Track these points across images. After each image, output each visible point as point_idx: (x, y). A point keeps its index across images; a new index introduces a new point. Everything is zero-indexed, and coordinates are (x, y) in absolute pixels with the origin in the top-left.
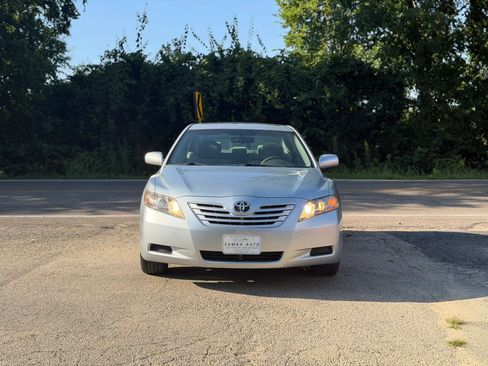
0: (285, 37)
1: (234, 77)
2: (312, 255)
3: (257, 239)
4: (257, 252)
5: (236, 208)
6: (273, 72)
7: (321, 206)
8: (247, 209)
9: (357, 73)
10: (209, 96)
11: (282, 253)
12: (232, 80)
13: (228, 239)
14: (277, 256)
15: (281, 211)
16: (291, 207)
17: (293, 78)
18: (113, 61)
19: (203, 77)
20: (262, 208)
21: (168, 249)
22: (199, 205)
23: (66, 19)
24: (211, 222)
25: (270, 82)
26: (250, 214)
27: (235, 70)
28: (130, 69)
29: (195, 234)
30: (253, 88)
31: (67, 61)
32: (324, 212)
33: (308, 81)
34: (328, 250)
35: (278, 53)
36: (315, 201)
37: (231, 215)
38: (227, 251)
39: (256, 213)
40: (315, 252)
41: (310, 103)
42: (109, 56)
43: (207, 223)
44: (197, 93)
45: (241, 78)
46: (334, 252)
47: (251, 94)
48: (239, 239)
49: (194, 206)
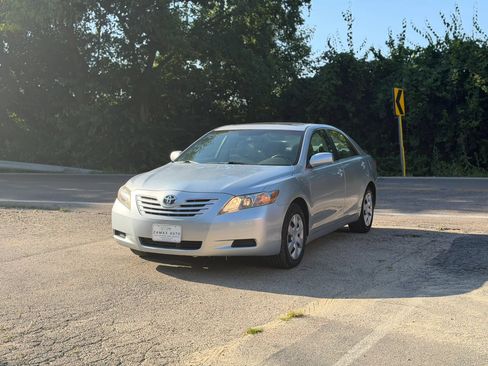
1: (448, 70)
2: (234, 246)
3: (178, 229)
4: (178, 240)
5: (165, 201)
7: (247, 202)
8: (172, 202)
11: (201, 242)
12: (445, 73)
13: (156, 228)
14: (197, 245)
15: (203, 205)
16: (214, 202)
20: (188, 201)
21: (124, 235)
24: (147, 212)
26: (175, 206)
27: (450, 63)
30: (469, 80)
34: (252, 242)
36: (243, 196)
37: (161, 207)
38: (156, 238)
39: (182, 206)
40: (237, 243)
43: (144, 213)
45: (455, 71)
46: (258, 245)
47: (467, 86)
48: (164, 228)
49: (139, 198)
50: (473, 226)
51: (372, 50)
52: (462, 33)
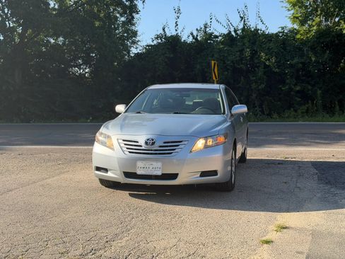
0: (289, 17)
1: (243, 50)
2: (201, 176)
3: (159, 165)
4: (159, 173)
5: (146, 143)
6: (272, 45)
7: (210, 142)
8: (153, 144)
9: (337, 42)
10: (224, 63)
11: (177, 174)
12: (242, 51)
13: (140, 164)
14: (174, 176)
15: (178, 146)
16: (186, 143)
17: (288, 48)
18: (160, 41)
19: (220, 50)
20: (165, 143)
21: (106, 170)
22: (124, 140)
23: (131, 15)
24: (130, 152)
25: (269, 52)
26: (156, 147)
27: (244, 44)
28: (169, 47)
29: (120, 160)
30: (257, 56)
31: (139, 43)
32: (211, 146)
33: (300, 49)
34: (214, 173)
35: (280, 30)
36: (206, 138)
37: (143, 148)
38: (139, 172)
39: (160, 147)
40: (204, 174)
41: (301, 65)
42: (157, 38)
43: (127, 153)
44: (213, 62)
45: (248, 50)
46: (219, 175)
47: (256, 61)
48: (147, 164)
49: (121, 141)
50: (303, 155)
51: (192, 34)
52: (249, 24)
